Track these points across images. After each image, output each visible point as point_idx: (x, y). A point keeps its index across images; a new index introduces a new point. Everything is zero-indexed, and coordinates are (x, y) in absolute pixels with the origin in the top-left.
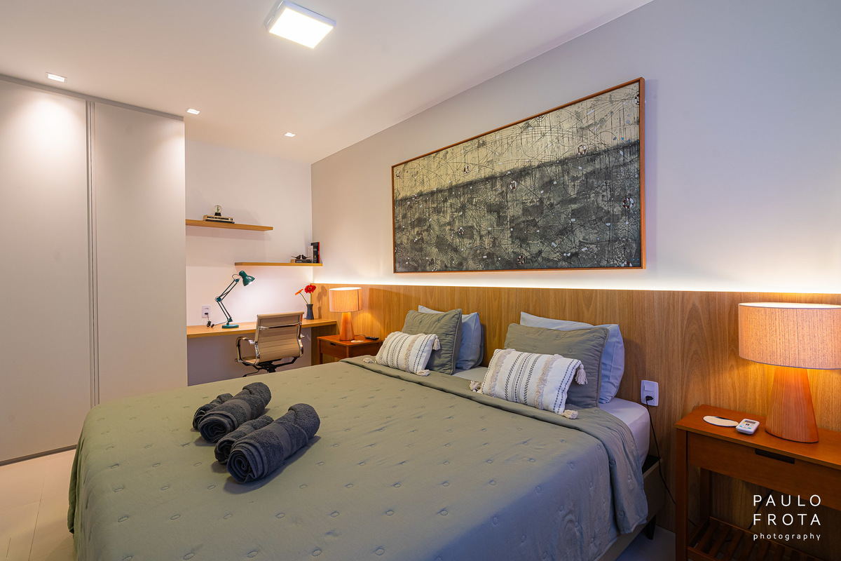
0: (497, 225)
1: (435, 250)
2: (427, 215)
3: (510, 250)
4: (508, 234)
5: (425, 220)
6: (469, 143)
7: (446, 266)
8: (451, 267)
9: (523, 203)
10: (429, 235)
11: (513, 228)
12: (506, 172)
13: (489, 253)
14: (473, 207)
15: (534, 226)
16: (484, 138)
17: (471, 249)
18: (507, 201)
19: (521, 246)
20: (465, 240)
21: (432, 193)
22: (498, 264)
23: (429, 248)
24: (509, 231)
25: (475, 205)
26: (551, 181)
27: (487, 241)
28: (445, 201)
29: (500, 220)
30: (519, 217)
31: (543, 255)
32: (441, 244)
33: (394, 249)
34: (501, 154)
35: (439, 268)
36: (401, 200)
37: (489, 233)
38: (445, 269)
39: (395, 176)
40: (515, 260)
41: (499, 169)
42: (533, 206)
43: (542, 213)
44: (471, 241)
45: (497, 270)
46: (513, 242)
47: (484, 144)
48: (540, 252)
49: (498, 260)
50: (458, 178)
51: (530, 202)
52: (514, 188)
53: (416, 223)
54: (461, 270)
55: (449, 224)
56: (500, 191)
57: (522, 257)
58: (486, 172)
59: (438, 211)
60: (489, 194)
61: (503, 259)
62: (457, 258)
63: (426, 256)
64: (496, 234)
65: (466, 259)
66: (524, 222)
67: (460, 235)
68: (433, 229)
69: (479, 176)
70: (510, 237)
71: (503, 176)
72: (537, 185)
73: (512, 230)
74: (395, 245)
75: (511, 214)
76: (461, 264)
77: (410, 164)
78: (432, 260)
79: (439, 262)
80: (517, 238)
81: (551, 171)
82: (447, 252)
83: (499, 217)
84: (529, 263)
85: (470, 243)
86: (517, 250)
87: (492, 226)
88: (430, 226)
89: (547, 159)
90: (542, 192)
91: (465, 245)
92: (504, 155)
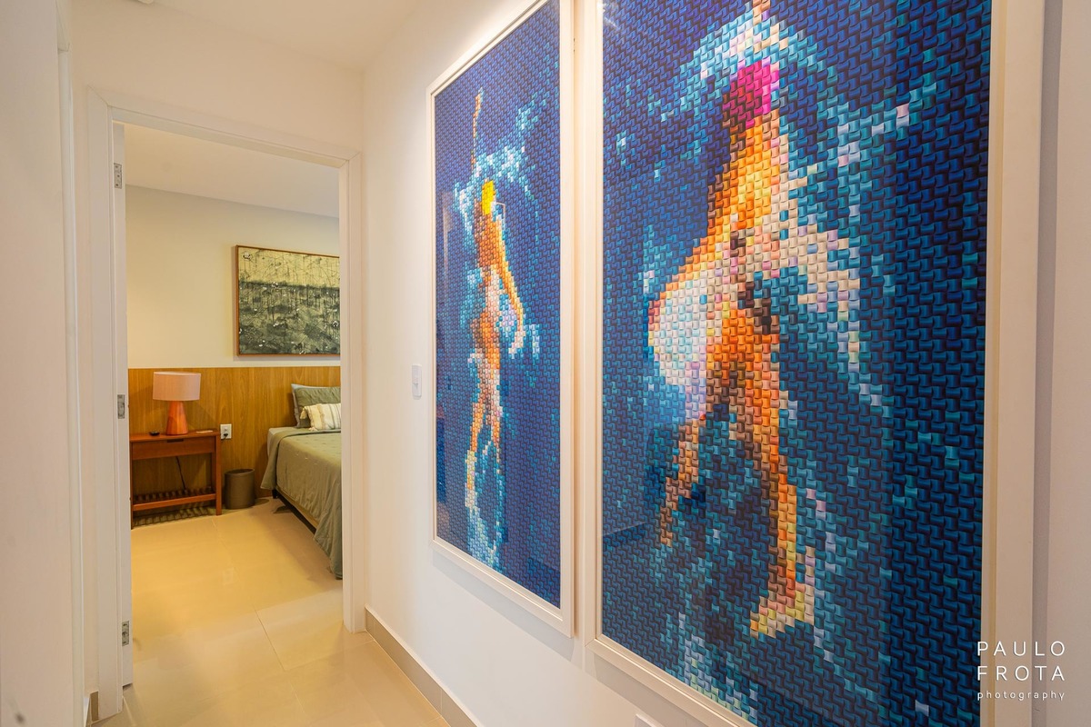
1: (303, 337)
2: (294, 304)
5: (290, 309)
7: (317, 350)
8: (324, 351)
10: (296, 322)
21: (301, 288)
23: (295, 334)
28: (318, 297)
32: (311, 331)
33: (238, 331)
35: (309, 351)
36: (251, 283)
38: (316, 352)
39: (240, 258)
53: (276, 309)
55: (322, 316)
59: (309, 305)
63: (290, 340)
68: (302, 319)
74: (240, 326)
77: (266, 253)
78: (300, 344)
79: (309, 347)
82: (319, 339)
88: (297, 315)
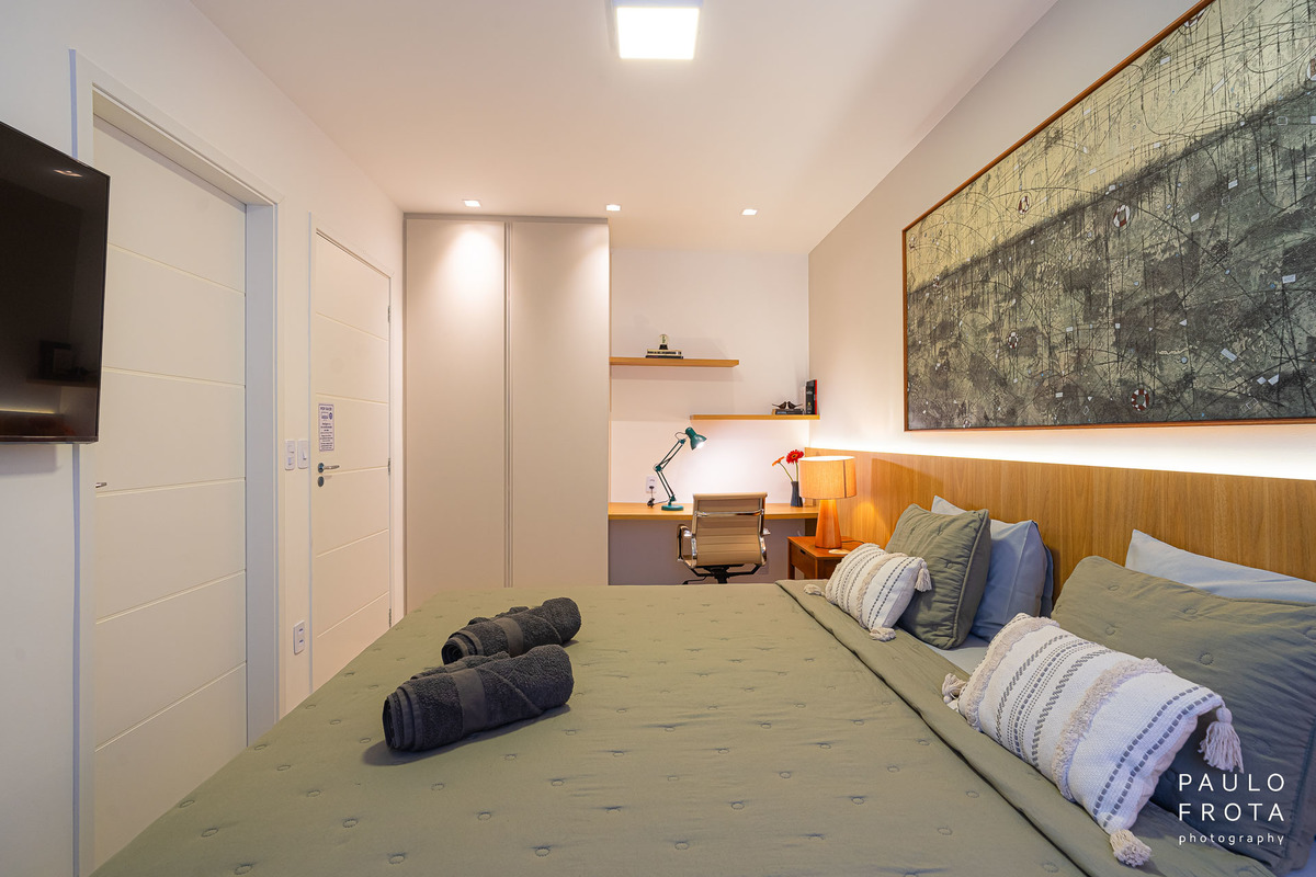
0: (1085, 319)
1: (968, 384)
2: (956, 314)
3: (1115, 377)
4: (1109, 337)
5: (953, 325)
6: (1029, 145)
7: (986, 417)
8: (996, 419)
9: (1145, 256)
10: (959, 353)
11: (1120, 320)
12: (1106, 188)
13: (1069, 385)
14: (1037, 284)
15: (1173, 312)
16: (1057, 124)
17: (1032, 378)
18: (1108, 260)
19: (1140, 365)
20: (1021, 358)
21: (964, 268)
22: (1086, 411)
23: (958, 381)
24: (1111, 331)
25: (1041, 280)
26: (1221, 183)
27: (1064, 358)
28: (985, 281)
29: (1092, 307)
30: (1135, 294)
31: (1197, 384)
32: (979, 370)
33: (906, 386)
34: (1093, 150)
35: (974, 421)
36: (917, 292)
37: (1068, 339)
38: (985, 424)
39: (908, 248)
40: (1125, 400)
41: (1089, 184)
42: (1171, 259)
43: (1195, 274)
44: (1031, 361)
45: (1084, 424)
46: (1120, 357)
47: (1059, 136)
48: (1189, 378)
49: (1086, 401)
50: (1007, 226)
51: (1164, 251)
52: (1122, 223)
53: (938, 333)
54: (1012, 426)
55: (993, 327)
56: (1091, 236)
57: (1141, 392)
58: (1063, 200)
59: (973, 303)
60: (1068, 250)
61: (1097, 398)
62: (1006, 399)
63: (953, 397)
64: (1083, 340)
65: (1021, 401)
66: (1147, 303)
67: (1012, 349)
68: (966, 343)
69: (1047, 214)
70: (1115, 344)
71: (1099, 200)
72: (1181, 202)
73: (1118, 326)
74: (908, 378)
75: (1117, 287)
76: (1012, 412)
77: (929, 218)
78: (963, 405)
79: (974, 410)
80: (1129, 345)
81: (1219, 157)
82: (987, 390)
83: (1089, 298)
84: (1160, 406)
85: (1030, 366)
86: (1131, 375)
87: (1074, 323)
88: (960, 335)
89: (1210, 127)
90: (1195, 217)
91: (1021, 370)
92: (1101, 151)
